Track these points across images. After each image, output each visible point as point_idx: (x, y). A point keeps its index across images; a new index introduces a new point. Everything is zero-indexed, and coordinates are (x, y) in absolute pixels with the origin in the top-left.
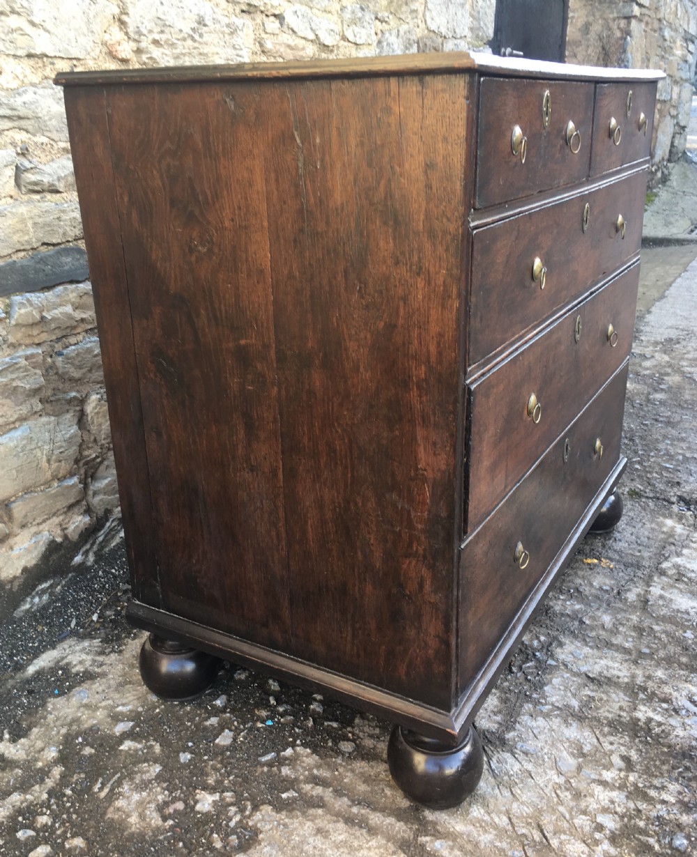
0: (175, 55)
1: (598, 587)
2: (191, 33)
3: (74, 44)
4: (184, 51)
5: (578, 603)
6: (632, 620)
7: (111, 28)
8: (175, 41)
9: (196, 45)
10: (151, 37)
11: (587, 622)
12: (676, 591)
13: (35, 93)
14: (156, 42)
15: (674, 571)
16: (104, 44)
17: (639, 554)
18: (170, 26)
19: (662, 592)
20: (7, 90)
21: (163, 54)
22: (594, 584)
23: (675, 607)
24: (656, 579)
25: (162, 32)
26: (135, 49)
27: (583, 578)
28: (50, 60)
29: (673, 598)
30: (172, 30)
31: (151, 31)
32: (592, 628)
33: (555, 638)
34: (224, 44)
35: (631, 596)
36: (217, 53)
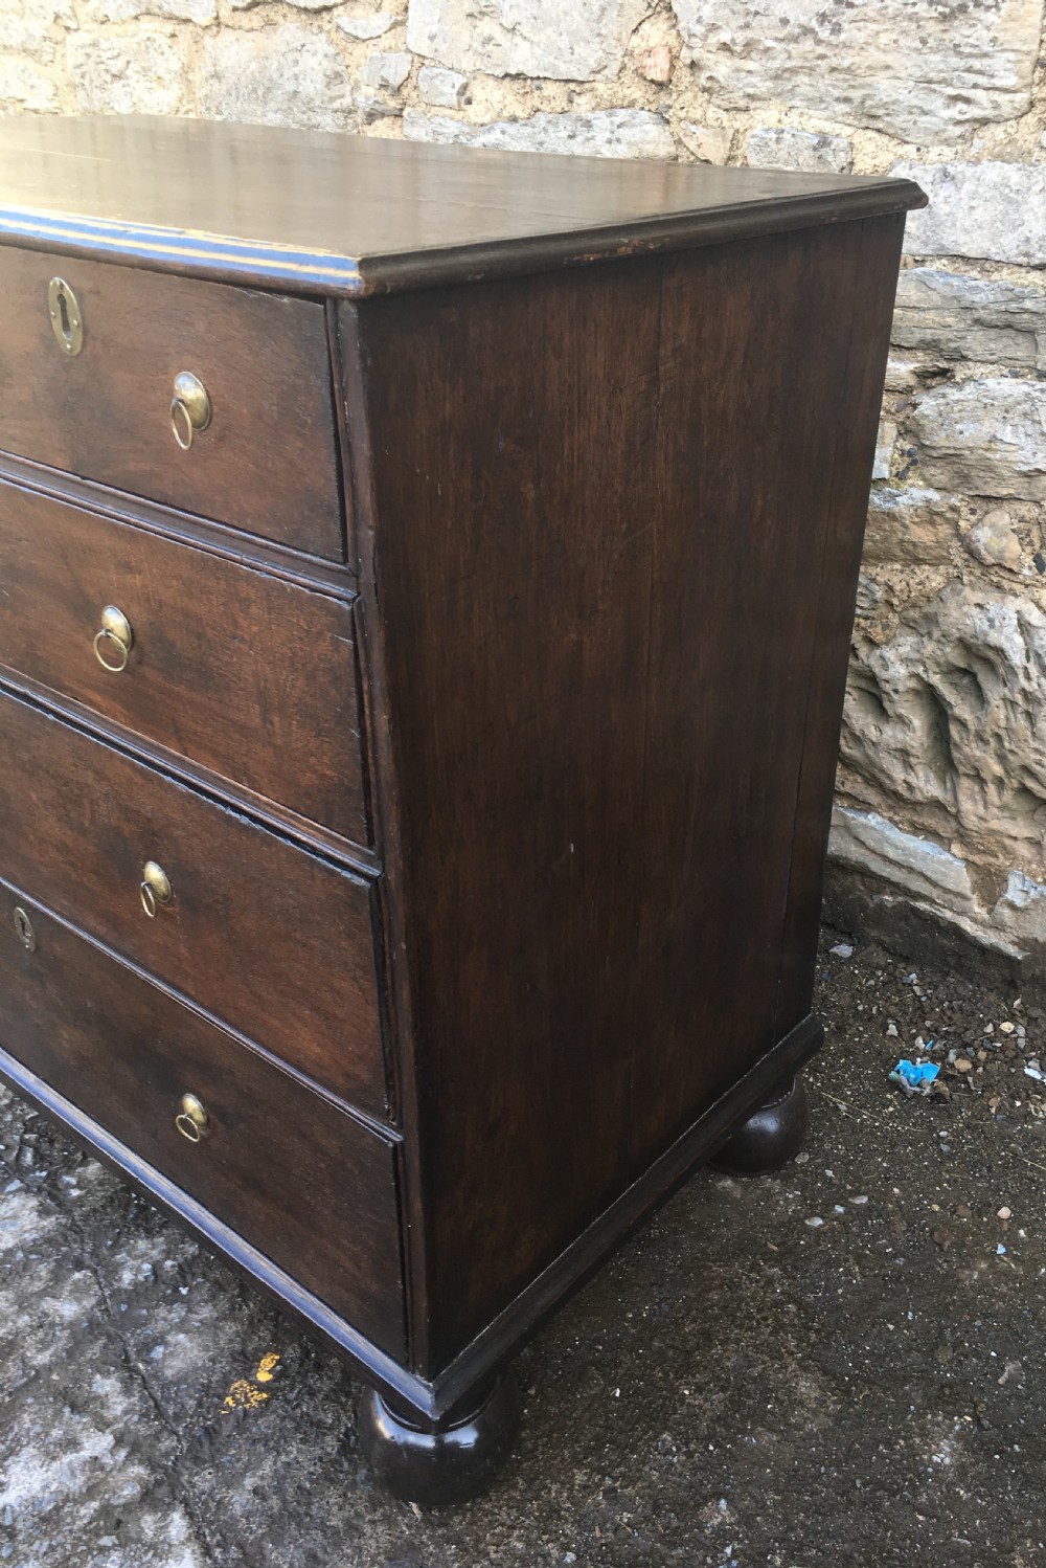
0: (772, 73)
1: (169, 1338)
2: (814, 24)
3: (568, 56)
4: (788, 64)
5: (136, 1284)
6: (40, 1351)
7: (645, 26)
8: (770, 43)
9: (821, 50)
10: (714, 39)
11: (77, 1275)
12: (77, 1484)
13: (503, 132)
14: (725, 47)
15: (149, 1533)
16: (629, 54)
17: (249, 1482)
18: (757, 13)
19: (86, 1454)
20: (475, 125)
21: (738, 70)
22: (182, 1336)
23: (28, 1452)
24: (138, 1470)
25: (747, 26)
26: (688, 62)
27: (213, 1326)
28: (536, 82)
29: (56, 1465)
30: (765, 21)
31: (713, 28)
32: (57, 1277)
33: (68, 1212)
34: (918, 44)
35: (106, 1385)
36: (888, 67)
